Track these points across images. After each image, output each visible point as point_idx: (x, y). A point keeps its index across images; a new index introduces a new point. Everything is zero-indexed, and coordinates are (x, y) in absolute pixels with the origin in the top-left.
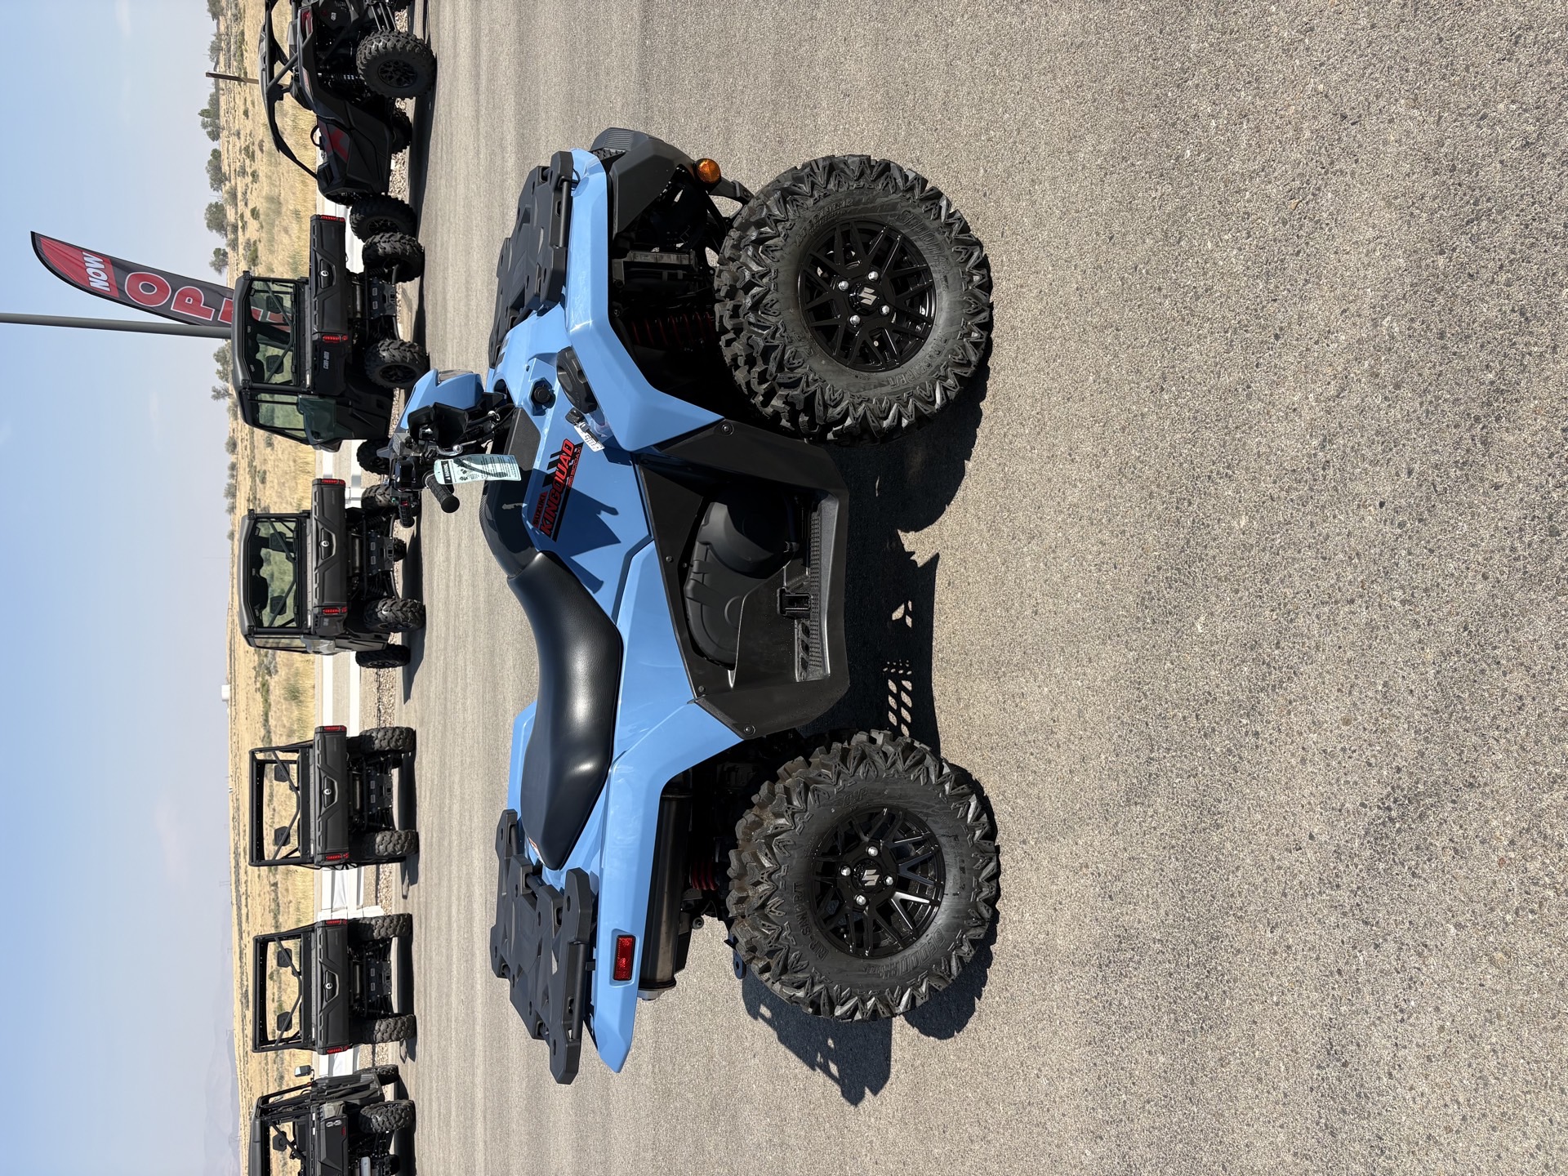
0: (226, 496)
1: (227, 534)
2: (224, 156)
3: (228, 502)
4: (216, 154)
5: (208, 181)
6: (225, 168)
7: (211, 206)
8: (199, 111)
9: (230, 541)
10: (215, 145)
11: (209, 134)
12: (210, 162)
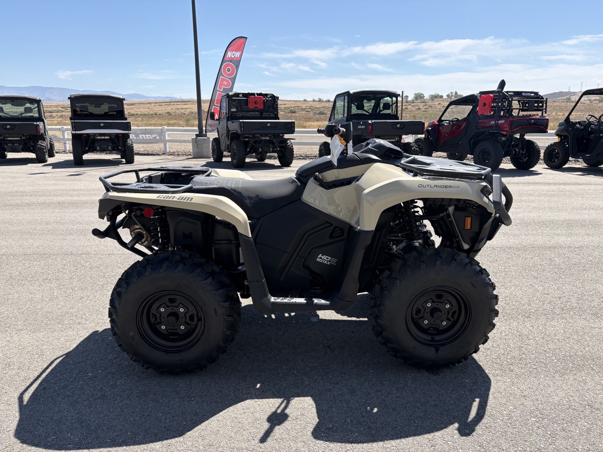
0: (319, 99)
1: (306, 99)
2: (441, 99)
3: (317, 99)
4: (442, 97)
5: (432, 94)
6: (436, 99)
7: (423, 95)
8: (457, 91)
9: (303, 100)
10: (445, 97)
11: (449, 94)
12: (438, 95)
